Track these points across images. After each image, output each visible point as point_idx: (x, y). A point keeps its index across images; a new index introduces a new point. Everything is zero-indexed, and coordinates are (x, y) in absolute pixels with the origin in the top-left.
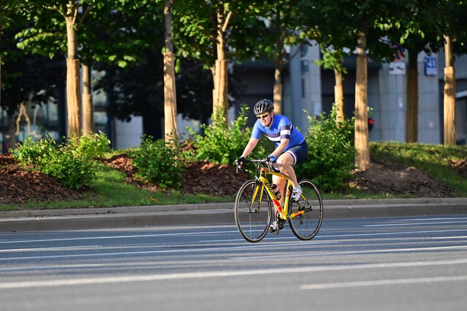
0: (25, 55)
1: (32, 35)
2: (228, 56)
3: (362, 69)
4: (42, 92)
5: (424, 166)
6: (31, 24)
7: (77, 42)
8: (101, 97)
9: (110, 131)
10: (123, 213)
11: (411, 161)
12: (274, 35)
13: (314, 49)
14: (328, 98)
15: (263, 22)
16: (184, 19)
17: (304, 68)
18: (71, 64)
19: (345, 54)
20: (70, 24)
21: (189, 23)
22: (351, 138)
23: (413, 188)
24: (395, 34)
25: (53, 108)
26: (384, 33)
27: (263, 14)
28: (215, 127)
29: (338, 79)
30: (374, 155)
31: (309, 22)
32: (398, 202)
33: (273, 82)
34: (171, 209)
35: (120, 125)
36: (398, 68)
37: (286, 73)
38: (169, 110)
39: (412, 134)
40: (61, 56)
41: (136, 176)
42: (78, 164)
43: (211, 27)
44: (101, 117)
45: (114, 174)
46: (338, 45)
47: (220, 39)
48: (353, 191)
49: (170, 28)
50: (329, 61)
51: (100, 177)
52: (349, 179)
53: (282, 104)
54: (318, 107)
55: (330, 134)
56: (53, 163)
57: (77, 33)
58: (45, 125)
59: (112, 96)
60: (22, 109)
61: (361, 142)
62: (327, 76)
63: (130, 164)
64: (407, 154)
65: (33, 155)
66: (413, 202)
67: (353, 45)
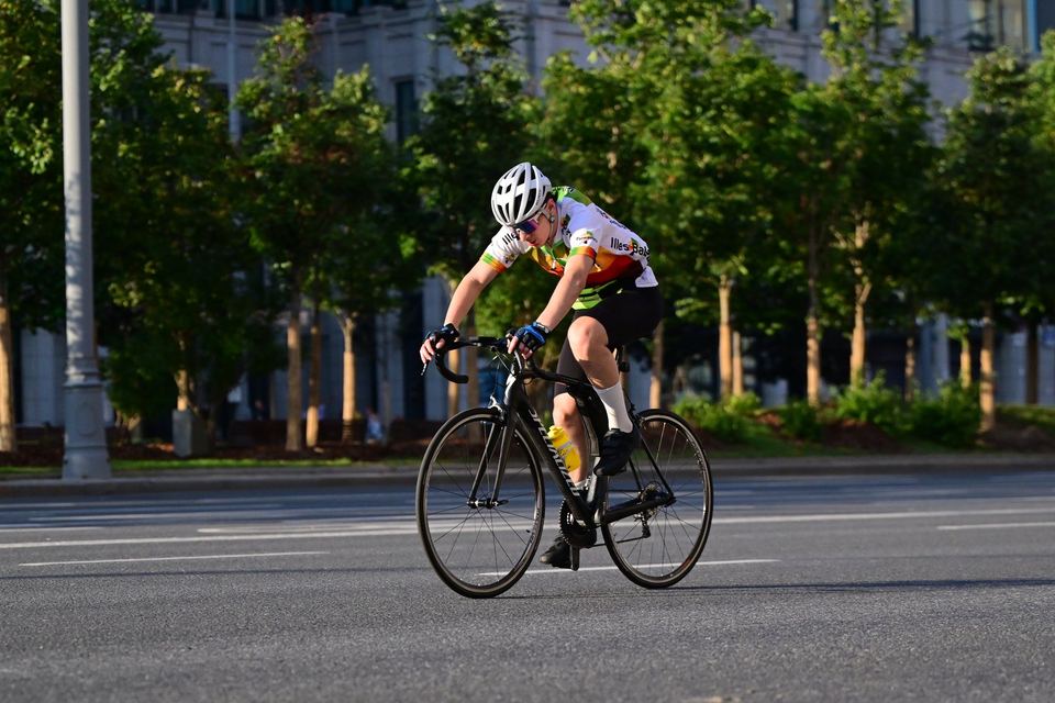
0: (683, 322)
1: (688, 305)
2: (866, 326)
3: (988, 338)
4: (697, 357)
5: (1044, 426)
6: (688, 295)
7: (731, 310)
8: (751, 363)
9: (758, 390)
10: (770, 464)
11: (1033, 422)
12: (910, 308)
13: (942, 320)
14: (955, 366)
15: (896, 297)
16: (827, 291)
17: (934, 338)
18: (724, 331)
19: (970, 327)
20: (724, 295)
21: (831, 295)
22: (977, 399)
23: (1034, 446)
24: (1017, 307)
25: (706, 372)
26: (1008, 306)
27: (898, 288)
28: (853, 388)
29: (965, 345)
30: (999, 414)
31: (937, 295)
32: (1019, 459)
33: (905, 349)
34: (814, 461)
35: (768, 388)
36: (1019, 339)
37: (918, 343)
38: (812, 373)
39: (1033, 395)
40: (716, 324)
41: (784, 431)
42: (730, 419)
43: (851, 299)
44: (750, 380)
45: (764, 430)
46: (965, 316)
47: (859, 309)
48: (980, 448)
49: (814, 299)
50: (955, 334)
51: (751, 431)
52: (977, 436)
53: (915, 368)
54: (945, 374)
55: (960, 397)
56: (709, 417)
57: (731, 301)
58: (698, 387)
59: (760, 362)
60: (680, 372)
61: (987, 403)
62: (955, 347)
63: (778, 421)
64: (1028, 415)
65: (691, 410)
66: (1034, 459)
67: (979, 316)
